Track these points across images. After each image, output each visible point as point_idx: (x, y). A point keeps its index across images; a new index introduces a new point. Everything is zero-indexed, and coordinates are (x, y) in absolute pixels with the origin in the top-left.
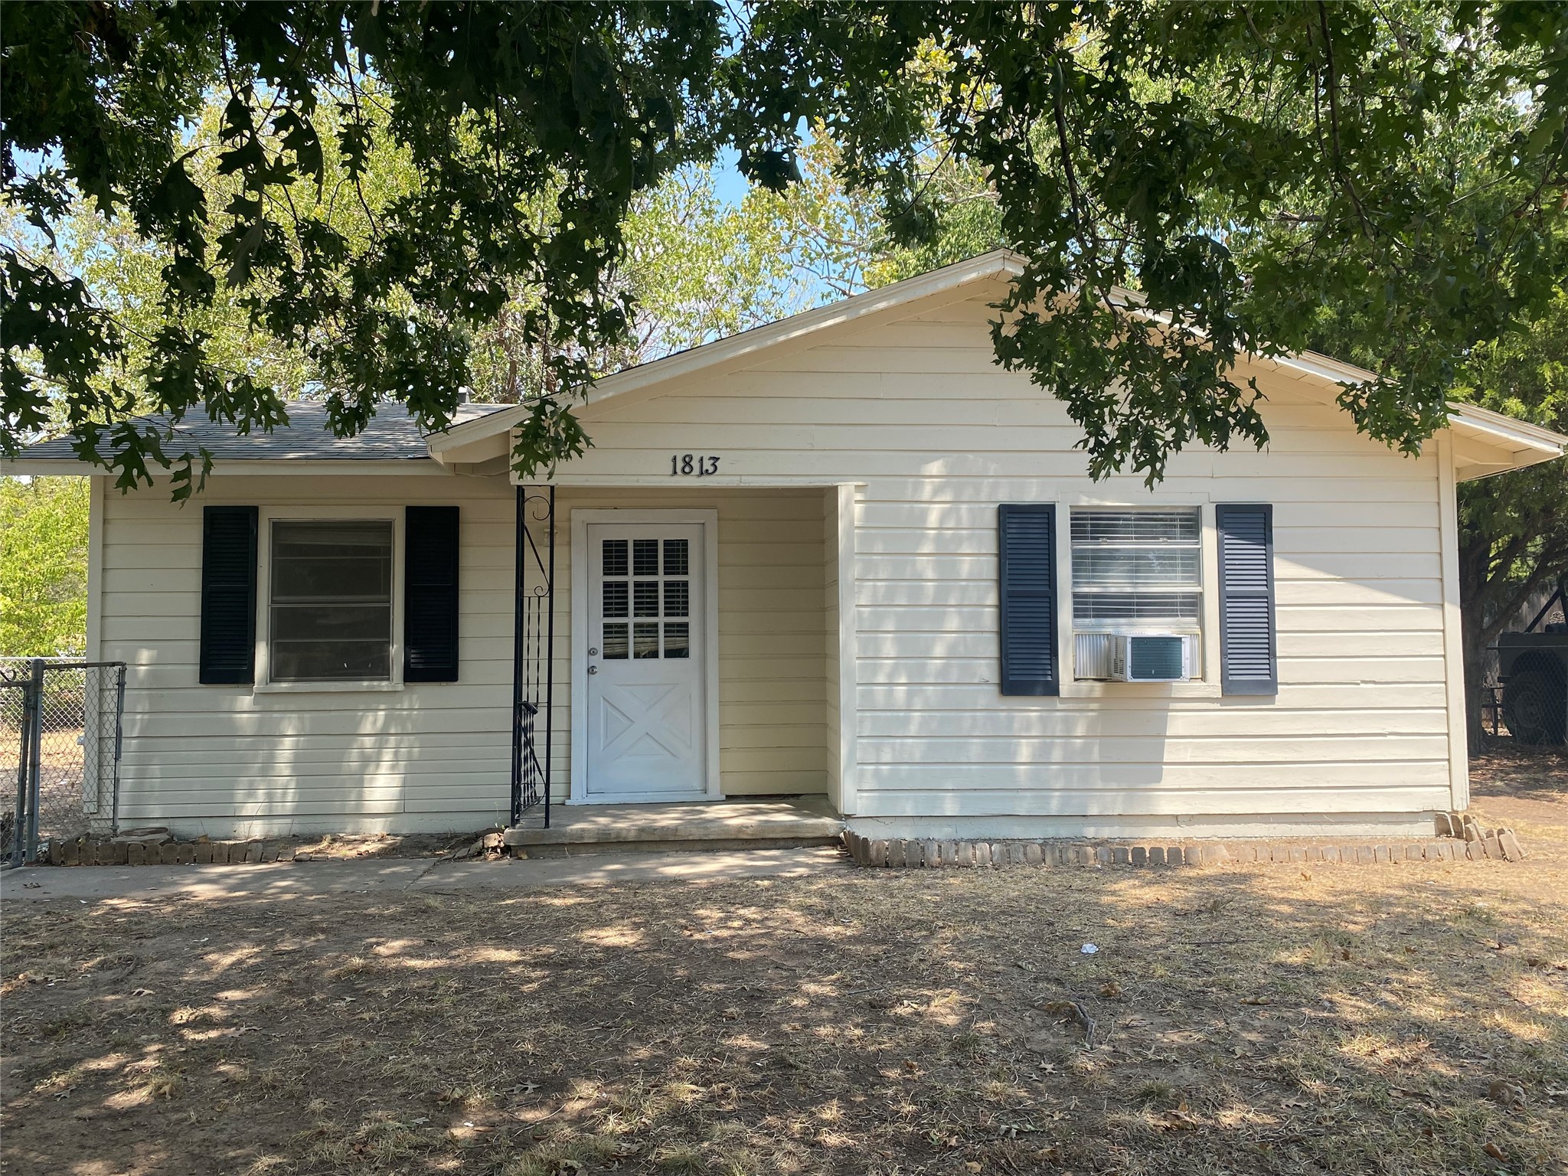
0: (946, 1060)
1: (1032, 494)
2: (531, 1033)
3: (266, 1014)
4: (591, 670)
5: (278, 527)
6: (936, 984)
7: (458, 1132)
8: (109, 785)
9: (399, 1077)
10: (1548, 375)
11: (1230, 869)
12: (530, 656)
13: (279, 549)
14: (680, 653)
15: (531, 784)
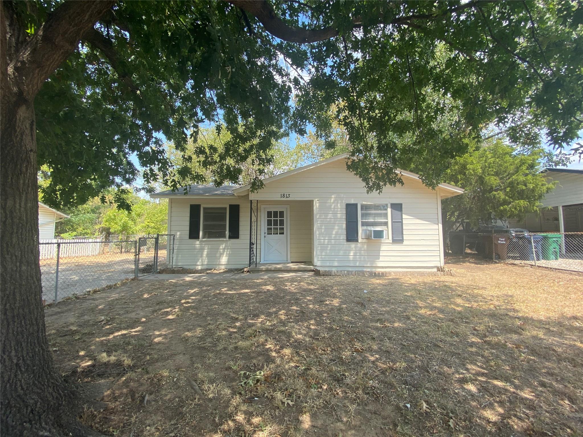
0: (336, 312)
1: (352, 202)
2: (252, 305)
3: (200, 301)
4: (265, 237)
5: (204, 208)
6: (334, 298)
7: (237, 324)
8: (171, 258)
9: (226, 313)
10: (459, 177)
11: (394, 277)
12: (253, 233)
13: (204, 213)
14: (283, 233)
15: (253, 259)
